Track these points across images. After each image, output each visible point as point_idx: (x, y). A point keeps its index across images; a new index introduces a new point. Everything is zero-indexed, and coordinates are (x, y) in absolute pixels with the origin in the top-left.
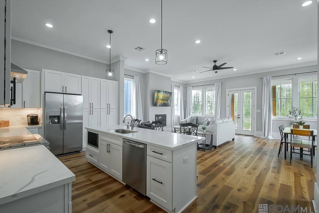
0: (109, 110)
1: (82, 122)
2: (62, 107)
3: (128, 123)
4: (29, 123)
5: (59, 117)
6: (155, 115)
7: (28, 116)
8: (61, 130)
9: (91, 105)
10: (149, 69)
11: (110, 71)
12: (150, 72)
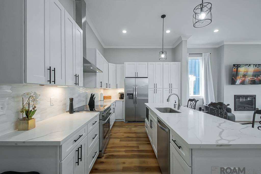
0: (171, 89)
1: (148, 99)
2: (134, 88)
3: (175, 102)
4: (119, 98)
5: (132, 94)
6: (235, 96)
7: (119, 93)
8: (134, 104)
9: (155, 85)
10: (223, 42)
11: (163, 53)
12: (224, 44)
